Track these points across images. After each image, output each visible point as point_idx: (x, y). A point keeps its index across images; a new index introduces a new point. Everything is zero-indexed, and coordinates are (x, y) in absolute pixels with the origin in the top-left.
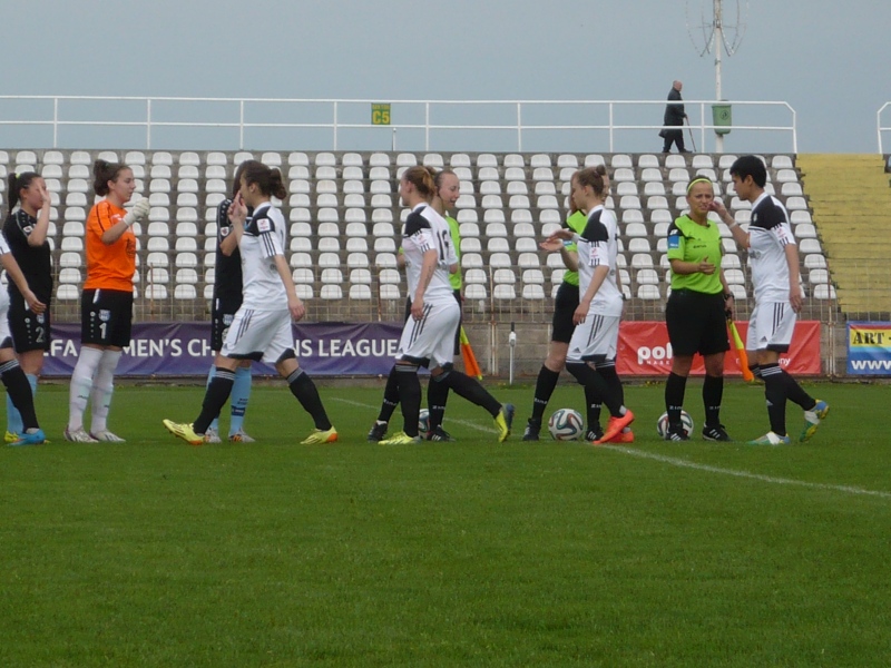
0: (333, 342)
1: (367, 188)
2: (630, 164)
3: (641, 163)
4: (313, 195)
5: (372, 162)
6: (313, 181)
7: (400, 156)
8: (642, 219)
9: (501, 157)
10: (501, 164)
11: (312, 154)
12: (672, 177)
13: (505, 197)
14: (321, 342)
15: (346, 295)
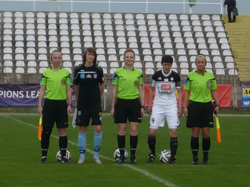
0: (32, 92)
1: (47, 27)
2: (154, 18)
3: (159, 18)
4: (25, 30)
5: (49, 16)
6: (25, 24)
7: (60, 14)
8: (159, 41)
9: (102, 14)
10: (102, 17)
11: (24, 13)
12: (171, 24)
13: (103, 31)
14: (27, 92)
15: (38, 72)
